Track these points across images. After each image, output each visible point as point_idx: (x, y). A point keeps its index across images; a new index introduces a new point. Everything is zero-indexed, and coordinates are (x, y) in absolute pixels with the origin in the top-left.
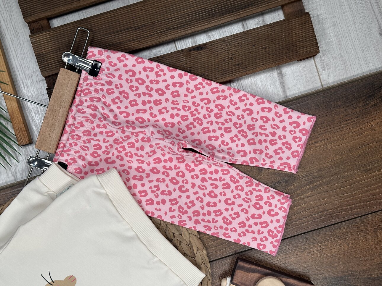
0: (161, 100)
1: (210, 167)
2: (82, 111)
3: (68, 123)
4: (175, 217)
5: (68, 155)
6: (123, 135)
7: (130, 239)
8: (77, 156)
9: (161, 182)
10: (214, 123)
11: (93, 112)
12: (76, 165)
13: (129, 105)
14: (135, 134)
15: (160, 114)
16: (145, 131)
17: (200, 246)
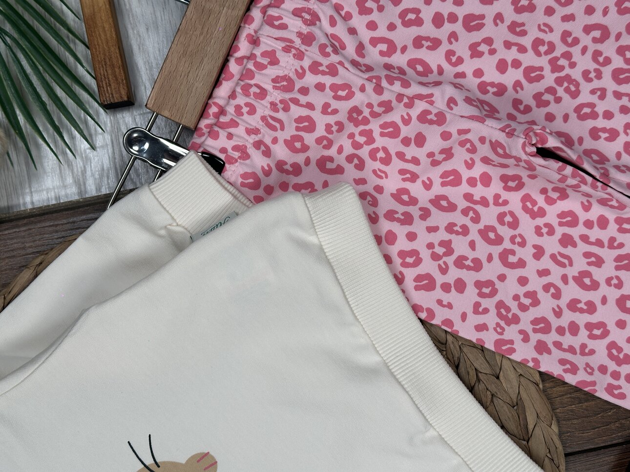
0: (482, 17)
1: (587, 208)
2: (276, 23)
3: (235, 52)
4: (487, 330)
5: (230, 136)
6: (375, 99)
7: (368, 374)
8: (252, 141)
9: (457, 233)
10: (609, 95)
11: (305, 30)
12: (246, 165)
13: (398, 22)
14: (406, 100)
15: (472, 57)
16: (432, 95)
17: (544, 412)
